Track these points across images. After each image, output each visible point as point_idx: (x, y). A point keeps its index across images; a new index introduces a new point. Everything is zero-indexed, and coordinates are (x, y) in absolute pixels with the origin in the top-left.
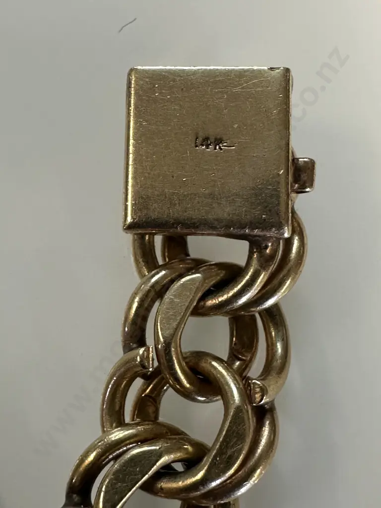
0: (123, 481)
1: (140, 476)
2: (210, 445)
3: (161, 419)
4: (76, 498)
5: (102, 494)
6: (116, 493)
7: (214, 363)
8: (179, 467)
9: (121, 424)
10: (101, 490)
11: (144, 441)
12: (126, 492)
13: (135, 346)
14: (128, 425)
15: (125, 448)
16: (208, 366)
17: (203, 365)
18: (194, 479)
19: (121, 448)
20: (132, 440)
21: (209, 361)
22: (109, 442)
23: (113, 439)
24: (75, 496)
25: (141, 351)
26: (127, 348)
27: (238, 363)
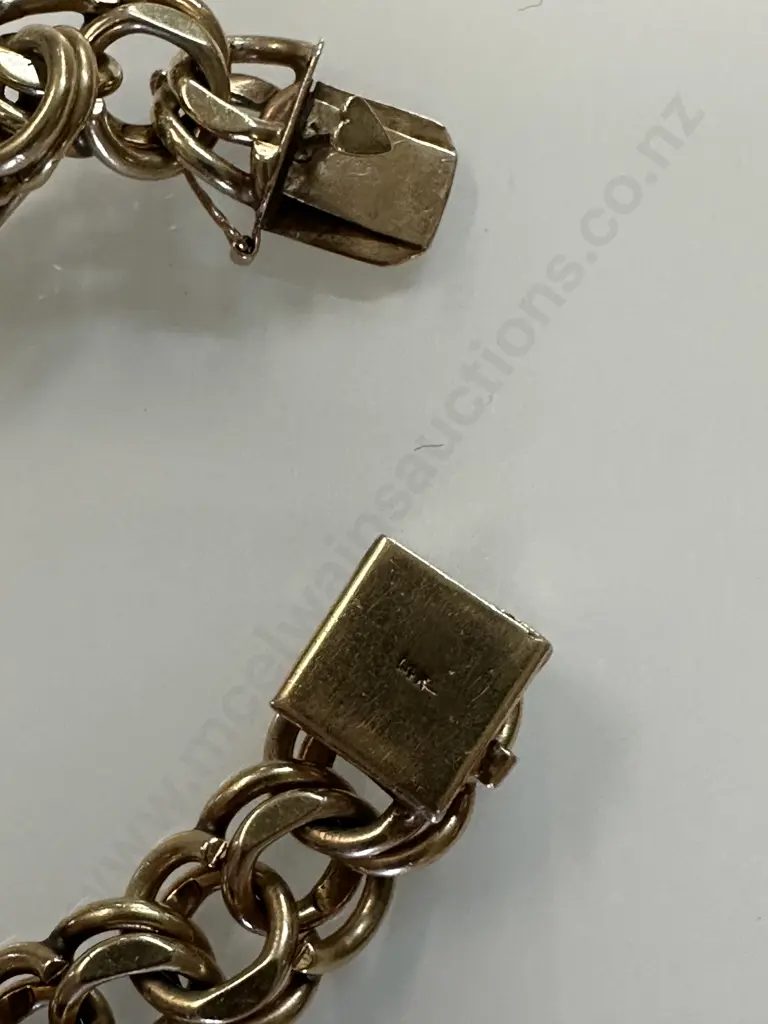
0: (116, 960)
1: (135, 966)
2: (228, 978)
3: (195, 918)
4: (60, 942)
5: (88, 959)
6: (101, 967)
7: (282, 897)
8: (184, 982)
9: (150, 899)
10: (88, 955)
11: (162, 933)
12: (111, 973)
13: (211, 828)
14: (157, 904)
15: (138, 926)
16: (273, 896)
17: (270, 892)
18: (186, 1004)
19: (135, 923)
20: (151, 923)
21: (279, 891)
22: (127, 910)
23: (133, 910)
24: (61, 940)
25: (214, 840)
26: (202, 825)
27: (312, 909)
